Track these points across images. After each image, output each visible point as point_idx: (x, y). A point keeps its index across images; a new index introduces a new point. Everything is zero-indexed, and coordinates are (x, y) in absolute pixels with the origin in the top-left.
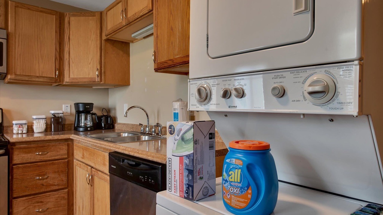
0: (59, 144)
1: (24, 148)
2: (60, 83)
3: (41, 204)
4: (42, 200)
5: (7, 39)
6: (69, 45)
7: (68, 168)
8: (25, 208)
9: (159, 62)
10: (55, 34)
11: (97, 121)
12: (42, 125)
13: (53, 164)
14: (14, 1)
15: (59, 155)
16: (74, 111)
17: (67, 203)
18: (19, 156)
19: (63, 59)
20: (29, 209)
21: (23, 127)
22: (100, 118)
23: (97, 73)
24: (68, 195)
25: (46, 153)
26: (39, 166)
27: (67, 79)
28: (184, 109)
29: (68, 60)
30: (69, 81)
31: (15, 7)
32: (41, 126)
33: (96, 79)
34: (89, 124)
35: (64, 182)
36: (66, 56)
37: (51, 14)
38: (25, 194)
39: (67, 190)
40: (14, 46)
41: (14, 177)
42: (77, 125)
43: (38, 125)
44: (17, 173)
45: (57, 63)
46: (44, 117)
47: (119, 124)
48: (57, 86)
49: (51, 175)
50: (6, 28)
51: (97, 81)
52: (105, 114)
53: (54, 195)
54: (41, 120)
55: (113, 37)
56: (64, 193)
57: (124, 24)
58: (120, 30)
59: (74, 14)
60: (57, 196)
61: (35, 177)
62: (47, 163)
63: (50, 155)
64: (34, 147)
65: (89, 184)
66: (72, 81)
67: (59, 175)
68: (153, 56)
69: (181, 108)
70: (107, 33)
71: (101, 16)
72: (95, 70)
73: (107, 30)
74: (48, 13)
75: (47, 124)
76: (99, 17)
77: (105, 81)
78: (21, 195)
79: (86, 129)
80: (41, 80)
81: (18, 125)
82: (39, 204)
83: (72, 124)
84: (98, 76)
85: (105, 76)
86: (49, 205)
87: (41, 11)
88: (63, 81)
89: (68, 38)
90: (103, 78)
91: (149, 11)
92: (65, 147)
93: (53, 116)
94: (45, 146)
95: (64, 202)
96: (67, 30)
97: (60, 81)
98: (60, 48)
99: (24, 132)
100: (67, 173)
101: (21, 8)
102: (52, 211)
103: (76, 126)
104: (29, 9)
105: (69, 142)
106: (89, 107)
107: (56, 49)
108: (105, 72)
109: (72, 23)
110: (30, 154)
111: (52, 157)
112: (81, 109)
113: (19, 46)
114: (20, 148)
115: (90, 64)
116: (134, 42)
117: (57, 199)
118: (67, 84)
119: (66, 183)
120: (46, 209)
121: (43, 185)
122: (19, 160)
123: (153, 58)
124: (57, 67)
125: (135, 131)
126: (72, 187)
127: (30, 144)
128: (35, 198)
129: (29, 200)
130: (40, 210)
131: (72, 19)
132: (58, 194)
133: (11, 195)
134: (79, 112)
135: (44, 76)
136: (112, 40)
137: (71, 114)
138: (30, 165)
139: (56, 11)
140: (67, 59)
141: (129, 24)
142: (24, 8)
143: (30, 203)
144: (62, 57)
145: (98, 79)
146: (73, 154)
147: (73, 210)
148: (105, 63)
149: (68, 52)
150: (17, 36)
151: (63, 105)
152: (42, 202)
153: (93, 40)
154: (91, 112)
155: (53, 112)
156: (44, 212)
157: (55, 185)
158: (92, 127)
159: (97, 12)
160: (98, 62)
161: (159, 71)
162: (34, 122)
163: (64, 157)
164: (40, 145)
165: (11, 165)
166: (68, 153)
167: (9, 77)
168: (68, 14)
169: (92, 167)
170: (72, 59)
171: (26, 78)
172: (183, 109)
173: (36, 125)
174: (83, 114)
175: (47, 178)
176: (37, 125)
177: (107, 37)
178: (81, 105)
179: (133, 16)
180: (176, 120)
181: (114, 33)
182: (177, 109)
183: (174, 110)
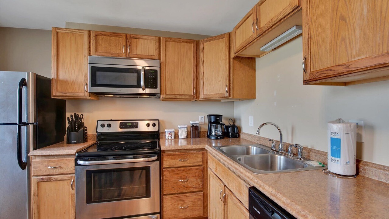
0: (196, 153)
1: (171, 155)
2: (197, 99)
3: (183, 202)
4: (184, 199)
5: (160, 67)
6: (204, 67)
7: (203, 174)
8: (172, 204)
9: (312, 70)
10: (193, 59)
11: (226, 131)
12: (184, 133)
13: (192, 169)
14: (164, 37)
15: (196, 162)
16: (207, 121)
17: (202, 203)
18: (167, 161)
19: (199, 80)
20: (174, 205)
21: (172, 134)
22: (227, 127)
23: (226, 89)
24: (203, 197)
25: (186, 160)
26: (181, 171)
27: (202, 96)
28: (350, 135)
29: (202, 79)
30: (204, 97)
31: (166, 41)
34: (219, 132)
35: (200, 186)
36: (201, 76)
37: (190, 43)
38: (172, 192)
39: (202, 193)
40: (165, 72)
41: (164, 178)
44: (166, 175)
45: (194, 82)
46: (186, 126)
47: (244, 134)
48: (195, 101)
49: (191, 179)
50: (160, 59)
52: (232, 124)
53: (192, 196)
54: (184, 129)
55: (241, 54)
56: (200, 195)
57: (256, 36)
58: (251, 44)
59: (207, 39)
60: (195, 197)
61: (178, 179)
62: (187, 168)
63: (190, 162)
64: (177, 155)
65: (222, 200)
66: (206, 97)
67: (197, 179)
68: (303, 64)
69: (345, 132)
70: (236, 50)
71: (229, 37)
72: (225, 86)
73: (235, 47)
74: (188, 43)
75: (188, 132)
76: (228, 38)
77: (233, 96)
78: (169, 193)
79: (217, 138)
80: (183, 97)
81: (169, 133)
82: (181, 202)
83: (206, 132)
84: (227, 92)
85: (233, 91)
86: (189, 204)
87: (183, 42)
88: (199, 97)
89: (202, 61)
90: (231, 93)
91: (293, 9)
92: (201, 156)
93: (192, 126)
94: (185, 154)
95: (200, 203)
96: (202, 54)
97: (197, 98)
98: (197, 70)
99: (173, 138)
100: (202, 178)
101: (169, 41)
102: (191, 210)
103: (209, 134)
104: (175, 41)
105: (204, 151)
106: (219, 118)
107: (194, 71)
108: (233, 88)
109: (205, 47)
110: (175, 160)
111: (191, 163)
112: (213, 121)
113: (168, 72)
114: (168, 155)
115: (220, 81)
117: (195, 200)
118: (202, 99)
119: (202, 186)
120: (186, 207)
121: (184, 186)
122: (167, 164)
123: (303, 66)
124: (195, 86)
125: (262, 144)
126: (207, 190)
127: (175, 152)
128: (179, 197)
129: (174, 198)
130: (183, 208)
131: (206, 44)
132: (195, 196)
133: (162, 191)
134: (211, 123)
135: (185, 94)
136: (240, 57)
137: (205, 124)
138: (174, 169)
139: (193, 40)
141: (262, 34)
142: (171, 41)
143: (175, 200)
144: (198, 78)
145: (227, 95)
146: (207, 162)
147: (207, 210)
148: (233, 79)
149: (203, 73)
150: (167, 64)
151: (199, 116)
152: (183, 201)
153: (223, 59)
154: (220, 123)
155: (192, 122)
156: (185, 209)
157: (193, 188)
158: (222, 136)
159: (225, 33)
160: (227, 79)
161: (311, 83)
162: (179, 130)
163: (200, 164)
164: (182, 153)
165: (162, 168)
166: (203, 160)
167: (162, 96)
168: (202, 41)
169: (225, 185)
170: (205, 78)
171: (173, 97)
172: (348, 134)
174: (214, 125)
175: (187, 181)
176: (181, 132)
177: (236, 55)
178: (212, 117)
179: (268, 24)
180: (335, 148)
181: (244, 49)
182: (337, 133)
183: (332, 134)
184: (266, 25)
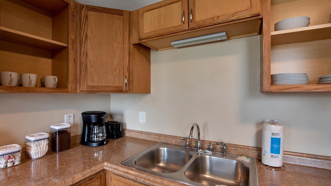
6: (87, 45)
12: (43, 147)
21: (14, 157)
23: (126, 81)
27: (83, 87)
30: (87, 90)
32: (42, 149)
33: (124, 89)
42: (87, 139)
43: (38, 149)
46: (46, 136)
51: (124, 90)
54: (43, 141)
57: (187, 28)
66: (90, 90)
71: (129, 16)
77: (133, 90)
79: (101, 144)
81: (7, 156)
83: (76, 136)
84: (126, 85)
89: (85, 36)
96: (84, 25)
99: (16, 163)
109: (91, 18)
112: (93, 121)
115: (115, 70)
116: (159, 50)
131: (91, 13)
137: (74, 125)
140: (83, 62)
141: (197, 29)
145: (126, 89)
148: (133, 70)
149: (85, 53)
151: (65, 115)
153: (120, 42)
160: (126, 69)
162: (32, 145)
170: (90, 63)
173: (35, 150)
174: (95, 126)
176: (36, 148)
177: (141, 41)
178: (93, 116)
179: (211, 20)
180: (275, 146)
181: (159, 38)
182: (278, 134)
183: (273, 135)
184: (208, 20)
